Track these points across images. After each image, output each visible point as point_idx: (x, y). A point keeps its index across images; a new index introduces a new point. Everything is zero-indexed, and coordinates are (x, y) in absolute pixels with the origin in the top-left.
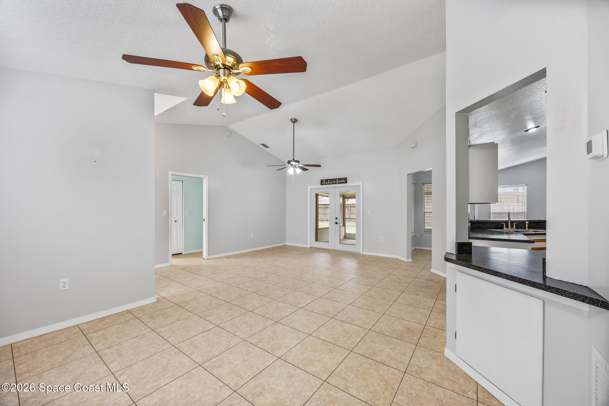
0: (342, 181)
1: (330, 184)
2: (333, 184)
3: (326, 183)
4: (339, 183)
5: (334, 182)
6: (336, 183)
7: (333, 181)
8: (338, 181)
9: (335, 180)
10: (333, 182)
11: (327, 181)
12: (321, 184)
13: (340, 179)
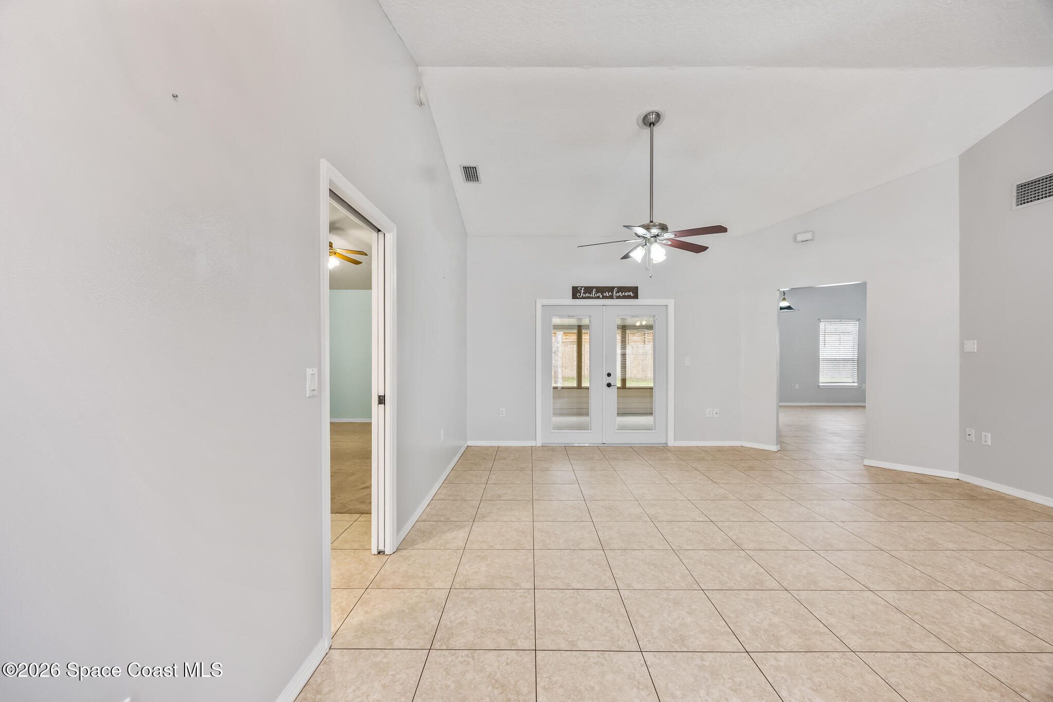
0: (626, 294)
1: (598, 298)
2: (604, 297)
3: (587, 295)
4: (618, 297)
5: (607, 294)
6: (611, 297)
7: (604, 292)
8: (618, 292)
9: (611, 289)
10: (605, 294)
11: (588, 290)
12: (574, 296)
13: (621, 289)
